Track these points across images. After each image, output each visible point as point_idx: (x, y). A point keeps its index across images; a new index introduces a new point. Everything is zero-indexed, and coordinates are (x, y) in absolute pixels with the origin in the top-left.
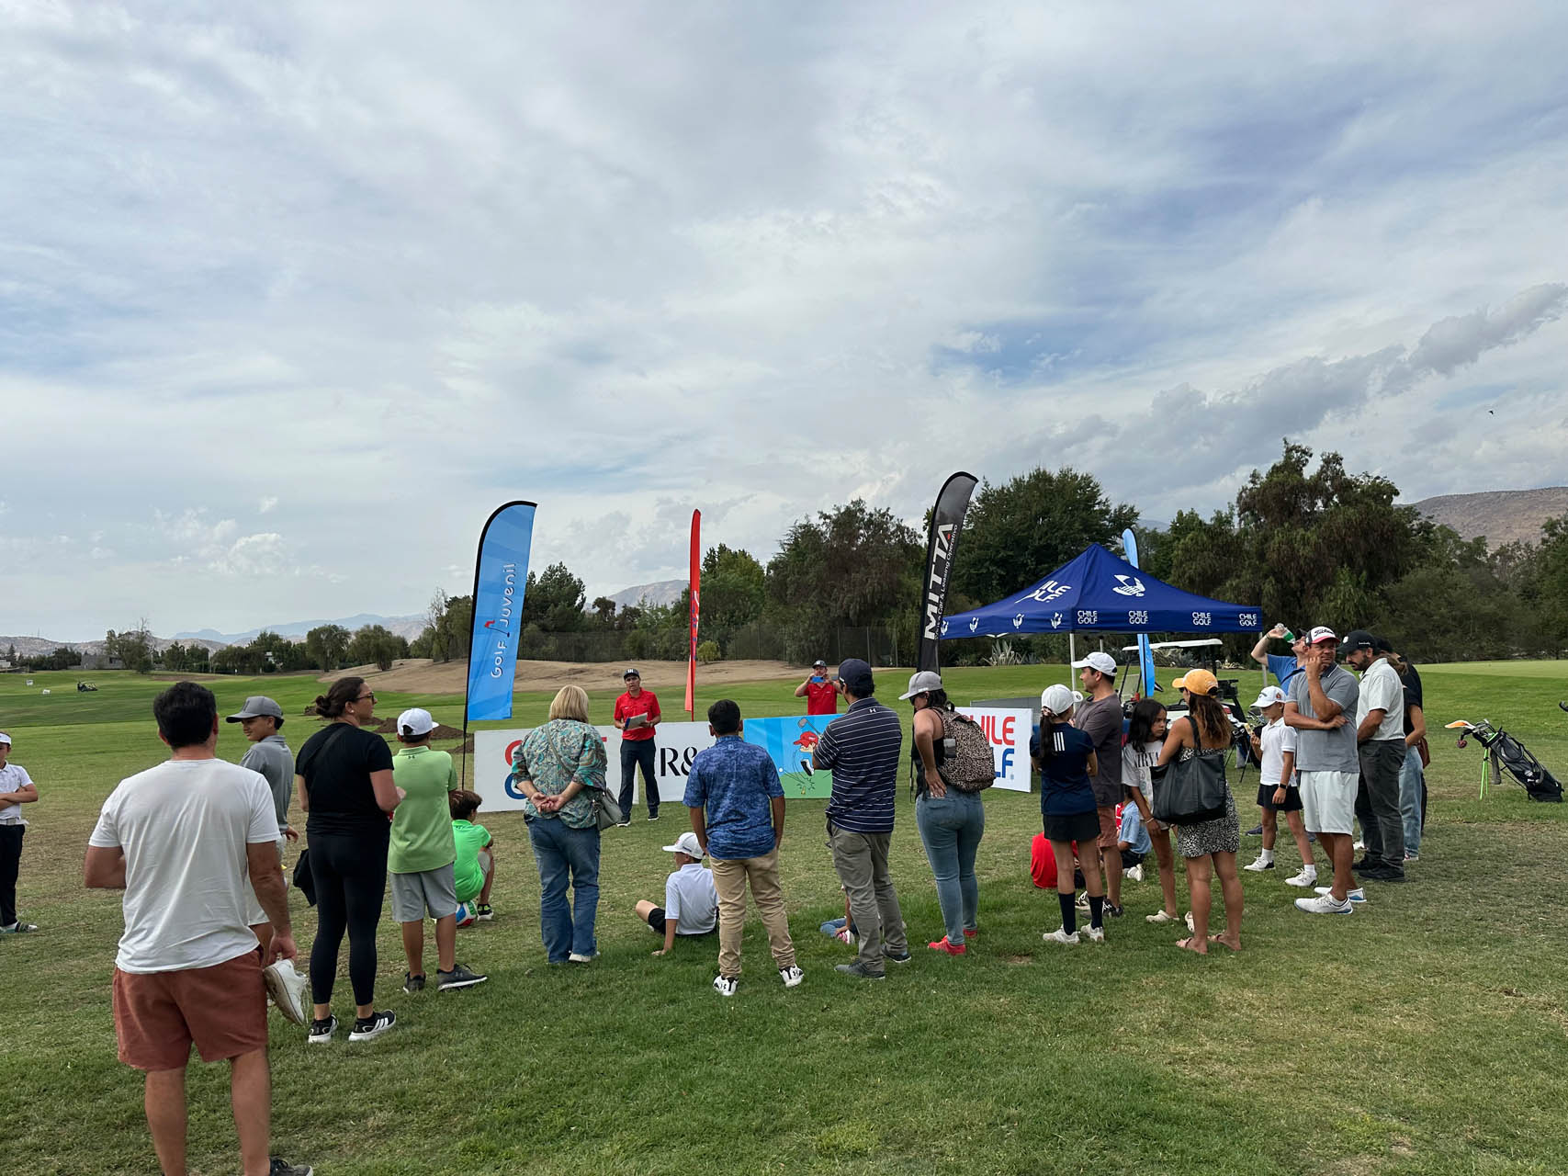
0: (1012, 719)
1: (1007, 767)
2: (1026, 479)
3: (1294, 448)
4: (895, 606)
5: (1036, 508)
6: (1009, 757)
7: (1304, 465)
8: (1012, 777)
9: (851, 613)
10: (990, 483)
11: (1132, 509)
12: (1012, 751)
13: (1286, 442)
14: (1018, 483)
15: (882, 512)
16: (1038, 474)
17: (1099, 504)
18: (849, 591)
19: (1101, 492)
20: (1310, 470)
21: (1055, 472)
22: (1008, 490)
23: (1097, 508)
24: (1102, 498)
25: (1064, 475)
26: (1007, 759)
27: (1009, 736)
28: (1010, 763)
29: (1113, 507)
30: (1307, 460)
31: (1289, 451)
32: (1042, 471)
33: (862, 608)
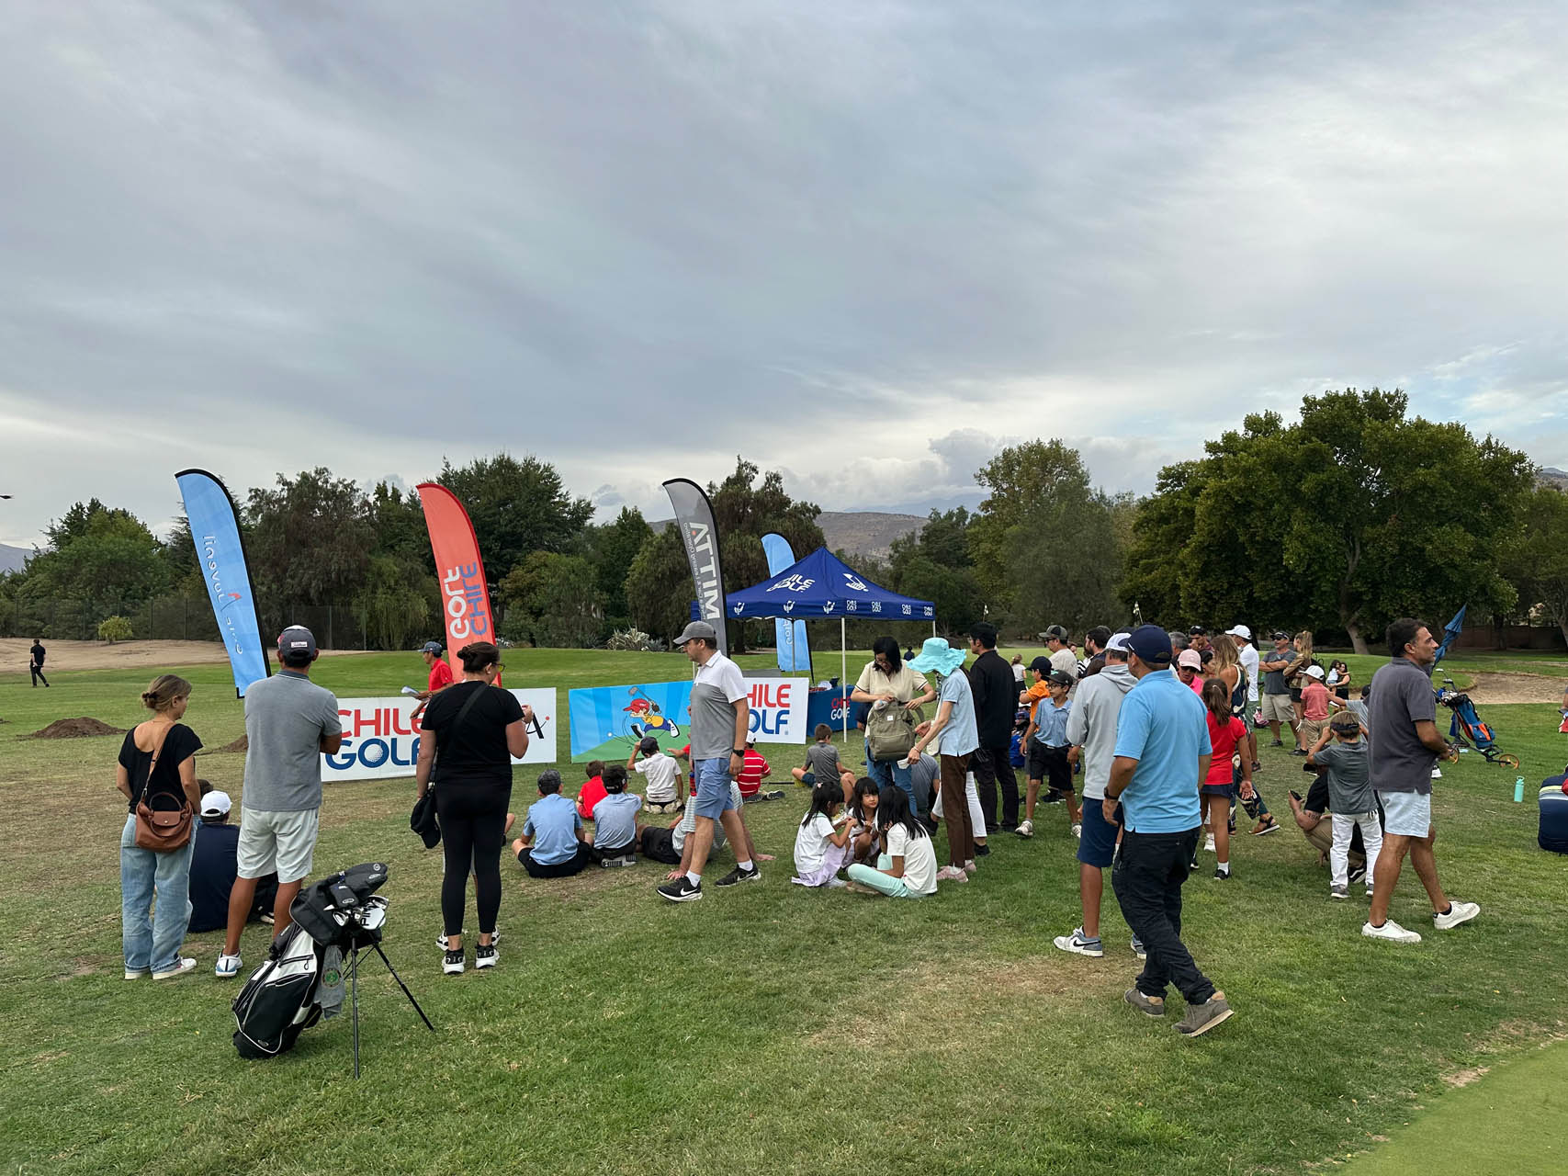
0: (789, 687)
1: (781, 725)
2: (489, 463)
3: (746, 465)
4: (363, 585)
5: (499, 494)
6: (783, 717)
7: (751, 481)
8: (787, 733)
9: (312, 592)
10: (450, 463)
11: (589, 504)
12: (787, 712)
13: (739, 459)
14: (480, 467)
15: (346, 483)
16: (502, 460)
17: (560, 496)
18: (309, 568)
19: (562, 484)
20: (757, 484)
21: (519, 460)
22: (469, 473)
23: (557, 499)
24: (562, 491)
25: (528, 464)
26: (781, 718)
27: (784, 700)
28: (785, 722)
29: (573, 500)
30: (754, 477)
31: (740, 467)
32: (506, 457)
33: (325, 586)
